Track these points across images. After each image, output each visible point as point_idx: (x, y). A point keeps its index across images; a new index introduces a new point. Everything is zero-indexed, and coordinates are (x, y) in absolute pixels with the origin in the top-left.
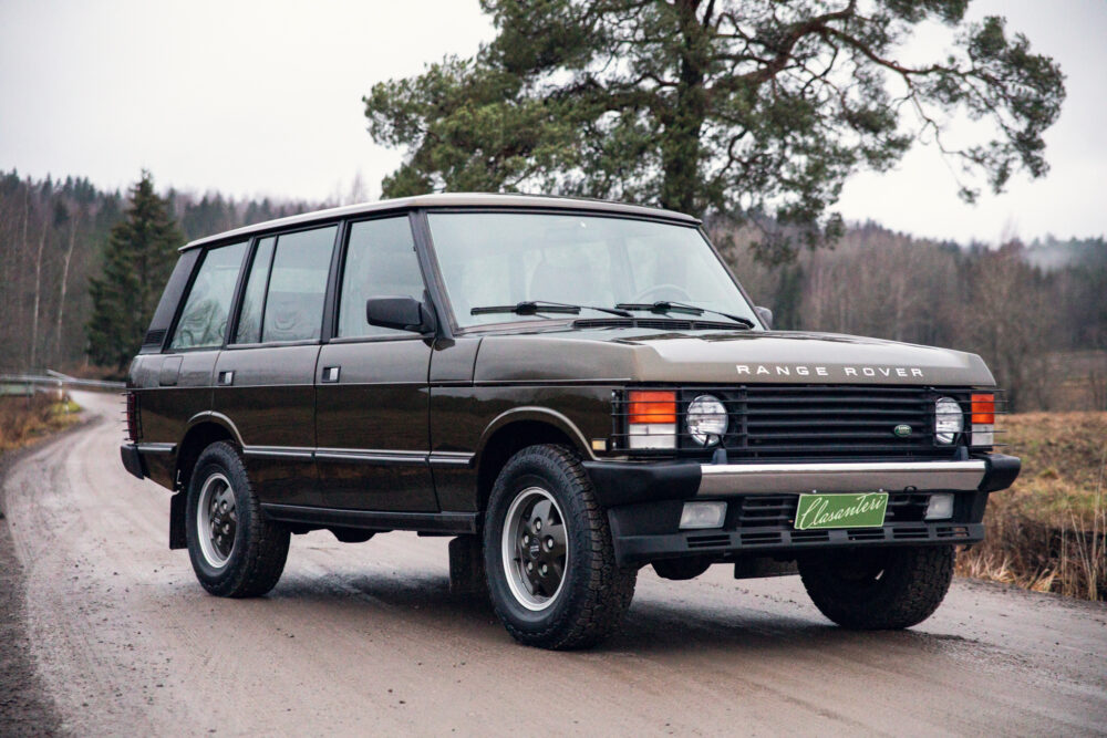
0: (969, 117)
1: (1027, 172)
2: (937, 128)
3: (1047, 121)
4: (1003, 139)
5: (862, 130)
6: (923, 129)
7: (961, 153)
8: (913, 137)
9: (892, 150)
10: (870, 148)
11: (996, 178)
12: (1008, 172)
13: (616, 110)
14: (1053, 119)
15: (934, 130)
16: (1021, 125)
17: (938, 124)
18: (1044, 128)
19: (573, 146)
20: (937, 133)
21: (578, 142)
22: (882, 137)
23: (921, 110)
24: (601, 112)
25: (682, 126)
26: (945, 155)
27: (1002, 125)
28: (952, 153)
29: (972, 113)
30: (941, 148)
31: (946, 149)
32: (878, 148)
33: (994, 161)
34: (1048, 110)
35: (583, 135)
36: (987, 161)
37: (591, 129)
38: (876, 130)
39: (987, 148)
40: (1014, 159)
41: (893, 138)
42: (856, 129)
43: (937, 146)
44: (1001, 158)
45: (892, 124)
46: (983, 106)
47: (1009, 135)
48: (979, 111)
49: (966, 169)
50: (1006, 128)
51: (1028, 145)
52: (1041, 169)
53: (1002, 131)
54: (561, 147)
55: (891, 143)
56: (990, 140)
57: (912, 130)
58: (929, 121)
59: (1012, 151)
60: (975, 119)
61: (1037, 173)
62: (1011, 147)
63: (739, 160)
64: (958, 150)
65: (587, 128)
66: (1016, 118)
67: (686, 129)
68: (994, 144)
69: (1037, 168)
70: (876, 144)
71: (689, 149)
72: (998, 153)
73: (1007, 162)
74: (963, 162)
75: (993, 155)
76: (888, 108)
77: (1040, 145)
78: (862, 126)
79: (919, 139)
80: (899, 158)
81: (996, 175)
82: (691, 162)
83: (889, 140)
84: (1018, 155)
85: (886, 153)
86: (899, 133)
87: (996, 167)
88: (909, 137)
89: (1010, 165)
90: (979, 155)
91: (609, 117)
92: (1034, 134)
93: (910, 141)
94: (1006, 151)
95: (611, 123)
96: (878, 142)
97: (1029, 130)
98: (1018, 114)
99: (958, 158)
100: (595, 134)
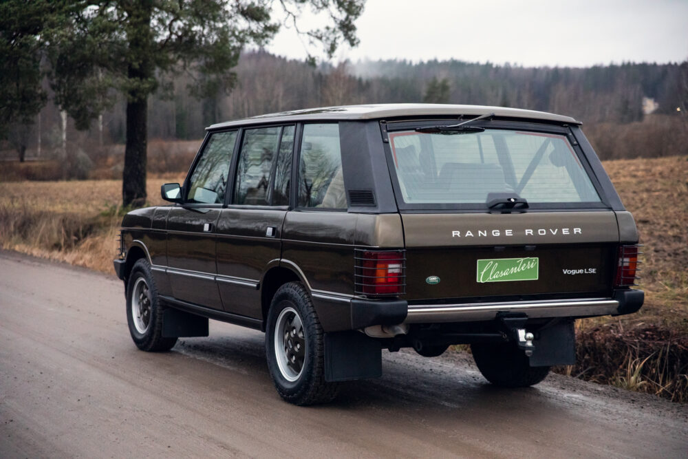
0: (312, 11)
1: (347, 44)
2: (294, 17)
3: (357, 14)
4: (333, 25)
5: (249, 19)
6: (286, 18)
7: (308, 33)
8: (280, 25)
9: (269, 33)
10: (255, 31)
11: (329, 49)
12: (336, 45)
13: (95, 4)
14: (361, 13)
15: (293, 18)
16: (342, 16)
17: (295, 14)
18: (356, 18)
19: (67, 29)
20: (295, 20)
21: (71, 25)
22: (262, 24)
23: (284, 6)
24: (85, 6)
25: (138, 17)
26: (300, 35)
27: (332, 16)
28: (303, 33)
29: (314, 10)
30: (298, 31)
31: (300, 30)
32: (260, 31)
33: (328, 38)
34: (357, 7)
35: (74, 21)
36: (324, 38)
37: (79, 17)
38: (258, 19)
39: (323, 30)
40: (339, 37)
41: (268, 25)
42: (247, 19)
43: (295, 29)
44: (332, 37)
45: (268, 17)
46: (320, 5)
47: (336, 21)
48: (318, 8)
49: (311, 42)
50: (334, 18)
51: (347, 28)
52: (355, 42)
53: (332, 19)
54: (59, 29)
55: (267, 28)
56: (325, 25)
57: (279, 21)
58: (289, 13)
59: (338, 32)
60: (316, 13)
61: (352, 44)
62: (337, 29)
63: (176, 34)
64: (307, 31)
65: (77, 17)
66: (340, 11)
67: (141, 19)
68: (328, 28)
69: (353, 42)
70: (258, 28)
71: (143, 32)
72: (330, 34)
73: (335, 38)
74: (310, 39)
75: (327, 35)
76: (265, 5)
77: (353, 28)
78: (250, 17)
79: (284, 24)
80: (272, 38)
81: (329, 47)
82: (144, 40)
83: (266, 26)
84: (340, 34)
85: (264, 34)
86: (272, 22)
87: (329, 42)
88: (278, 25)
89: (337, 41)
90: (319, 35)
91: (90, 10)
92: (350, 22)
93: (278, 27)
94: (334, 31)
95: (92, 14)
96: (260, 27)
97: (347, 18)
98: (341, 9)
99: (306, 35)
100: (81, 20)
